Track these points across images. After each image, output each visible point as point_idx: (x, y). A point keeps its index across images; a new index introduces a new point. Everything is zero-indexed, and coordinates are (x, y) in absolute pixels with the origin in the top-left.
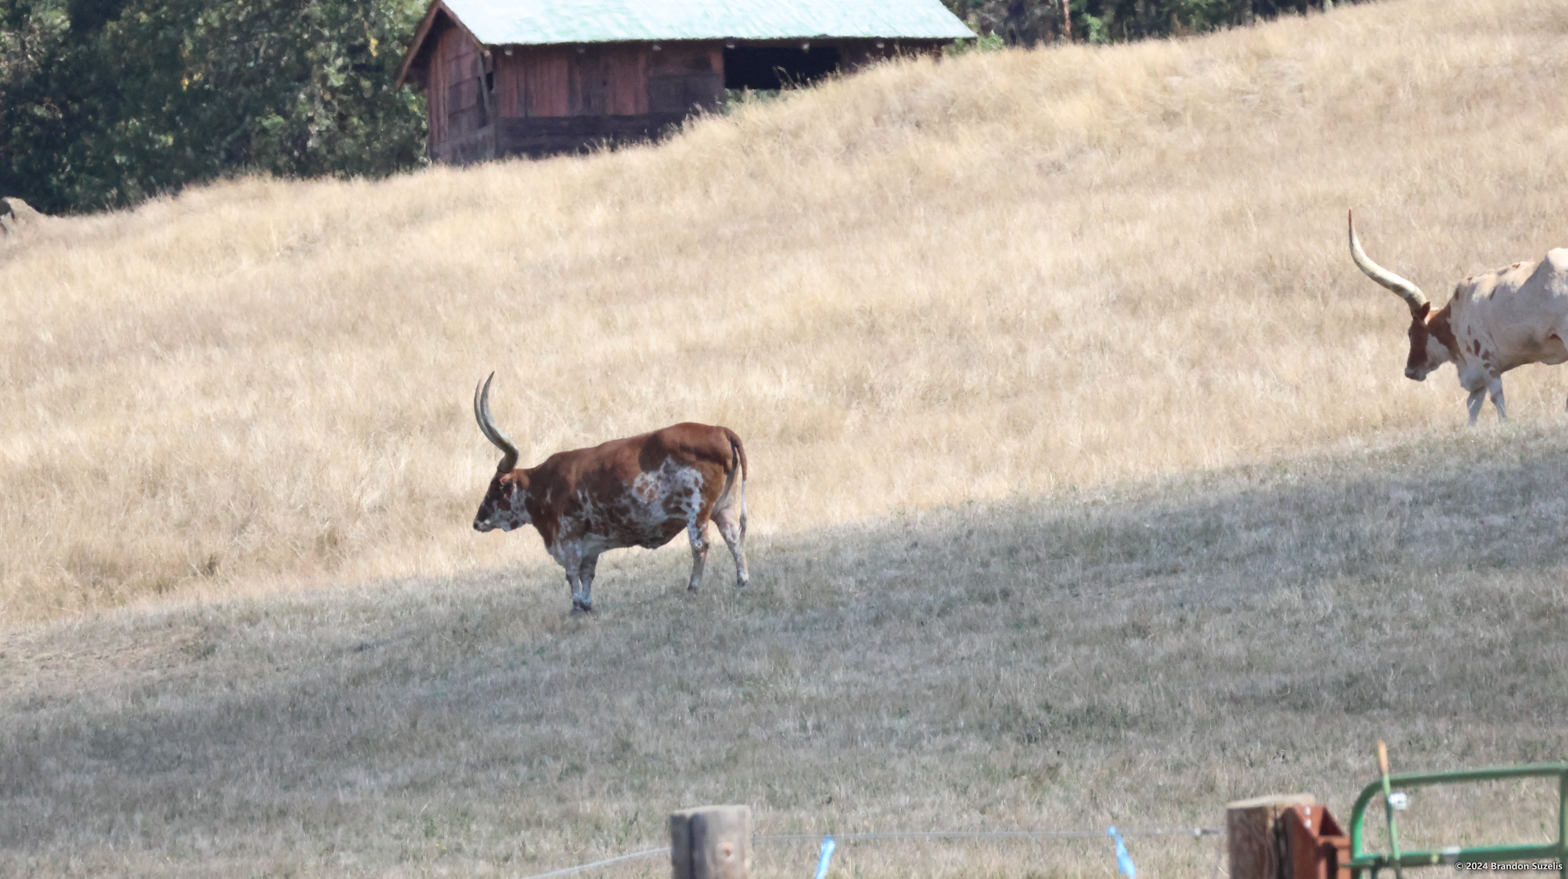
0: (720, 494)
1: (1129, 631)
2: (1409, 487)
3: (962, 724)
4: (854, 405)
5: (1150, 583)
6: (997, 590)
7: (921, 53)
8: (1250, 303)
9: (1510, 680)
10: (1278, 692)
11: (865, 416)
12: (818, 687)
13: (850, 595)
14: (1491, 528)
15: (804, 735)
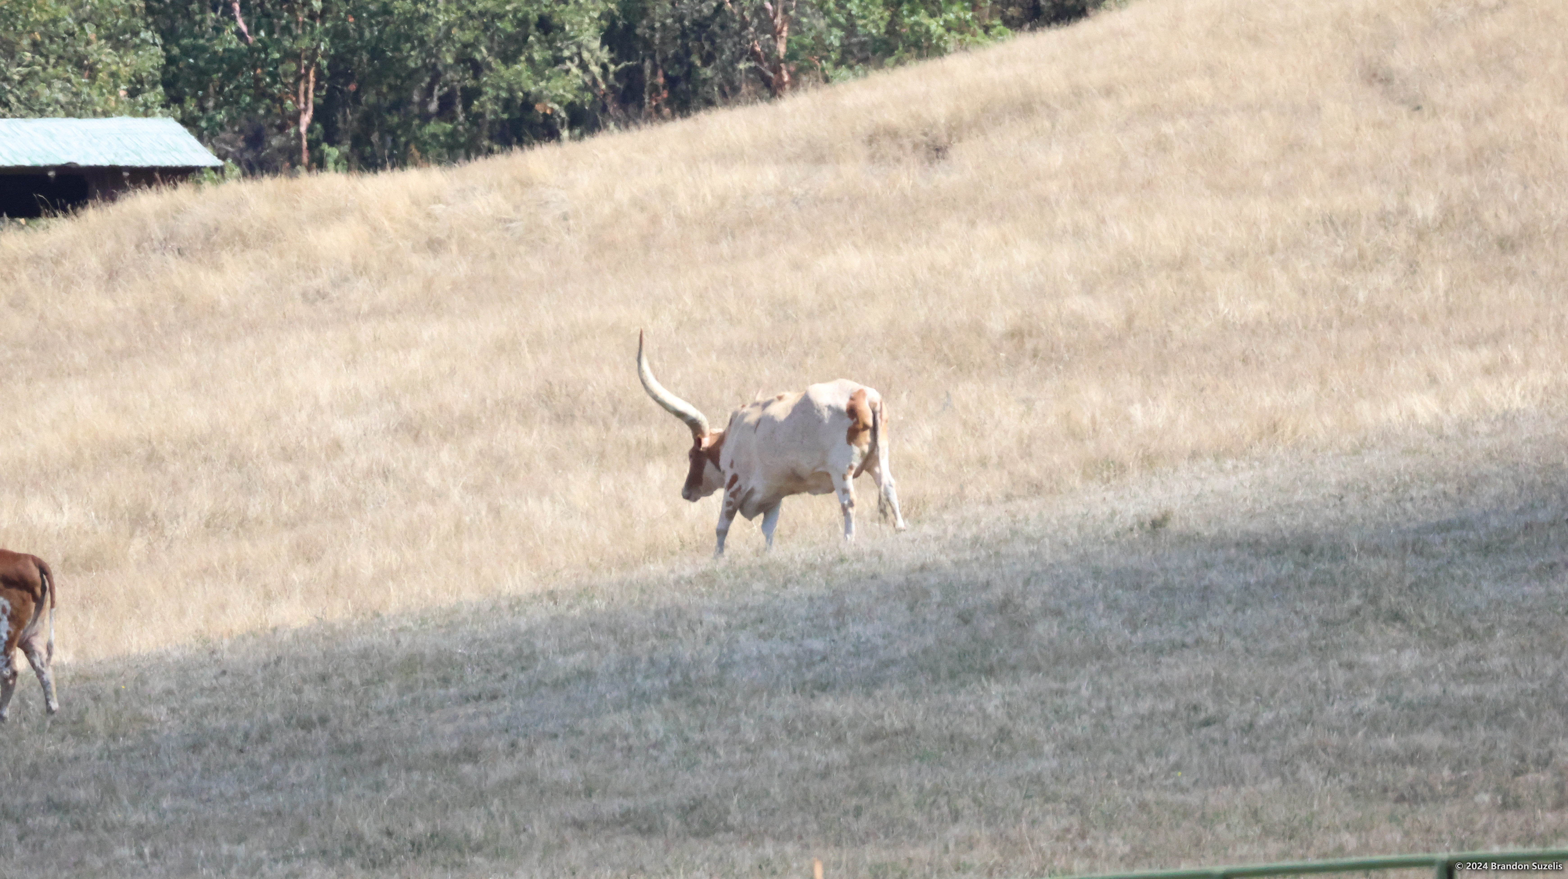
0: (29, 622)
1: (462, 757)
2: (721, 611)
3: (303, 850)
4: (138, 533)
5: (471, 709)
6: (315, 717)
7: (181, 181)
8: (531, 430)
9: (854, 802)
10: (622, 816)
11: (150, 544)
12: (147, 813)
13: (162, 724)
14: (811, 652)
15: (142, 863)
